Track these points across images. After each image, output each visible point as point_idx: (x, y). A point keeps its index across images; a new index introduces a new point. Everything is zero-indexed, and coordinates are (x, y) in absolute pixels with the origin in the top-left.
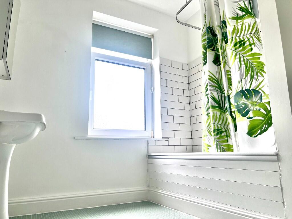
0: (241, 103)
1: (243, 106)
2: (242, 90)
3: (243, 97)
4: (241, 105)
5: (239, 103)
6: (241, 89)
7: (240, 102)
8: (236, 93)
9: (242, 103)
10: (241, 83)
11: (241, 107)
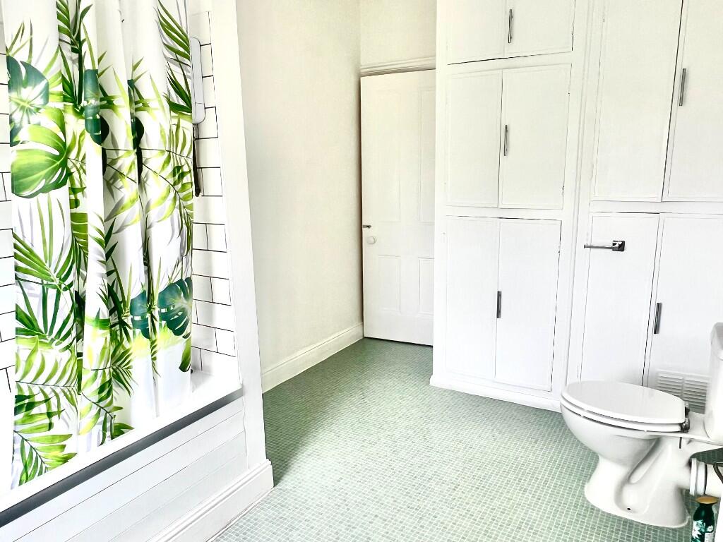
0: (176, 307)
1: (180, 313)
2: (181, 279)
3: (182, 295)
4: (176, 312)
5: (172, 308)
6: (178, 278)
7: (174, 307)
8: (168, 286)
9: (179, 308)
10: (180, 264)
11: (176, 317)
